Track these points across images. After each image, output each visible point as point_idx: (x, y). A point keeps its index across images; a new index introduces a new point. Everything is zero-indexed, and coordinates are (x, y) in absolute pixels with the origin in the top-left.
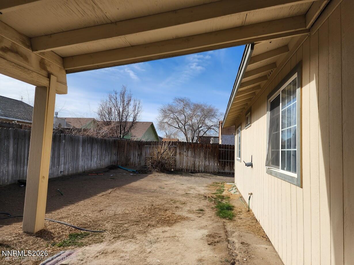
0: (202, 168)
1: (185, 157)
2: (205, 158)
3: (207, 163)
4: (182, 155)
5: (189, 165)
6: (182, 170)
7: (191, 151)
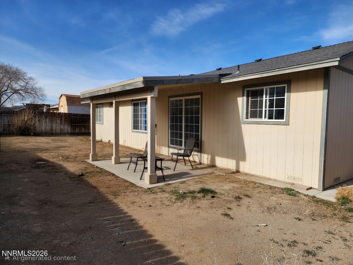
0: (58, 131)
1: (43, 123)
2: (61, 123)
3: (62, 127)
4: (41, 122)
5: (47, 129)
6: (41, 133)
7: (49, 118)
